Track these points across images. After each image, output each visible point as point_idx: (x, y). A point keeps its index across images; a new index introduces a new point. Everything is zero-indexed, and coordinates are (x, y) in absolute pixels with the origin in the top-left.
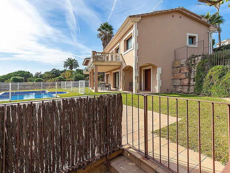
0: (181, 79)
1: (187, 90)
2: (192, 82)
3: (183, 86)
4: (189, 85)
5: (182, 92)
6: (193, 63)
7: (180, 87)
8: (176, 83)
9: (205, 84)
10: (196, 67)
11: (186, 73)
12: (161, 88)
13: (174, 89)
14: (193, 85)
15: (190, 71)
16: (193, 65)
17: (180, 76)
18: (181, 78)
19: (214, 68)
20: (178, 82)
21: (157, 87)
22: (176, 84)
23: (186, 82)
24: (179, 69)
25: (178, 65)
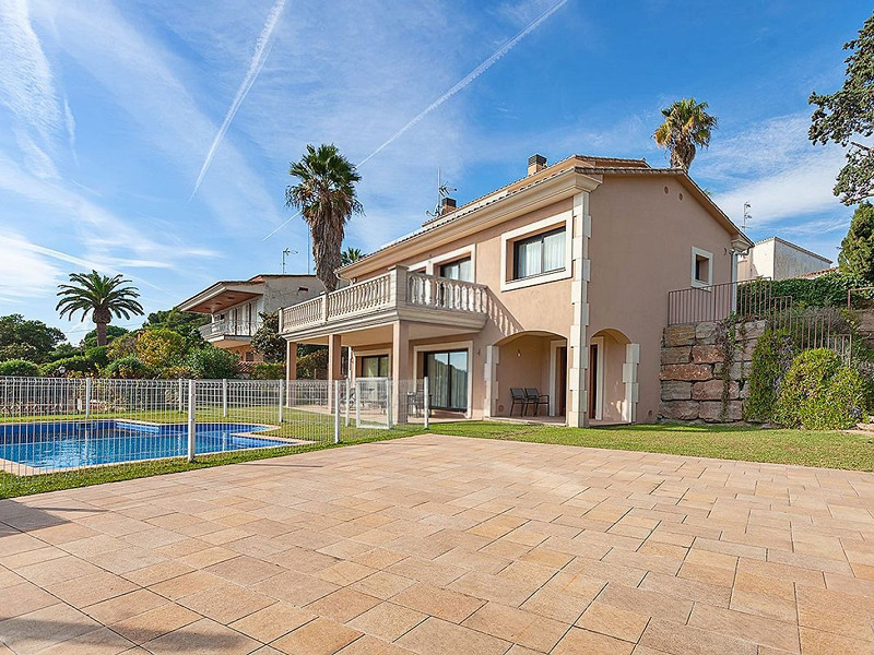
0: (694, 382)
1: (717, 412)
2: (734, 389)
3: (698, 401)
4: (726, 399)
5: (698, 418)
6: (738, 336)
7: (691, 404)
8: (675, 392)
9: (783, 394)
10: (748, 349)
11: (713, 365)
12: (637, 407)
13: (669, 410)
14: (739, 399)
15: (729, 360)
16: (737, 342)
17: (689, 371)
18: (695, 378)
19: (807, 353)
20: (684, 390)
21: (625, 404)
22: (675, 396)
23: (714, 389)
24: (686, 351)
25: (685, 340)
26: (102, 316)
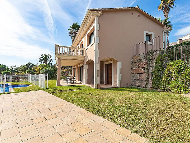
0: (140, 74)
1: (145, 84)
2: (150, 76)
3: (141, 80)
4: (147, 79)
5: (141, 86)
6: (151, 58)
7: (139, 81)
8: (135, 77)
9: (163, 79)
10: (154, 62)
11: (144, 68)
12: (121, 82)
13: (133, 83)
14: (151, 80)
15: (149, 66)
16: (151, 60)
17: (138, 70)
18: (140, 72)
20: (137, 77)
21: (117, 81)
22: (135, 78)
23: (144, 76)
24: (138, 64)
25: (137, 60)
26: (46, 62)
